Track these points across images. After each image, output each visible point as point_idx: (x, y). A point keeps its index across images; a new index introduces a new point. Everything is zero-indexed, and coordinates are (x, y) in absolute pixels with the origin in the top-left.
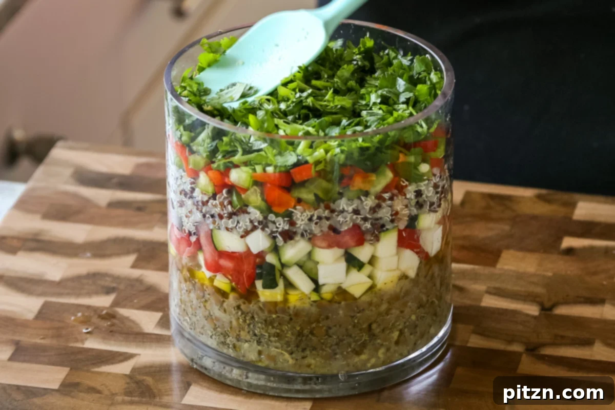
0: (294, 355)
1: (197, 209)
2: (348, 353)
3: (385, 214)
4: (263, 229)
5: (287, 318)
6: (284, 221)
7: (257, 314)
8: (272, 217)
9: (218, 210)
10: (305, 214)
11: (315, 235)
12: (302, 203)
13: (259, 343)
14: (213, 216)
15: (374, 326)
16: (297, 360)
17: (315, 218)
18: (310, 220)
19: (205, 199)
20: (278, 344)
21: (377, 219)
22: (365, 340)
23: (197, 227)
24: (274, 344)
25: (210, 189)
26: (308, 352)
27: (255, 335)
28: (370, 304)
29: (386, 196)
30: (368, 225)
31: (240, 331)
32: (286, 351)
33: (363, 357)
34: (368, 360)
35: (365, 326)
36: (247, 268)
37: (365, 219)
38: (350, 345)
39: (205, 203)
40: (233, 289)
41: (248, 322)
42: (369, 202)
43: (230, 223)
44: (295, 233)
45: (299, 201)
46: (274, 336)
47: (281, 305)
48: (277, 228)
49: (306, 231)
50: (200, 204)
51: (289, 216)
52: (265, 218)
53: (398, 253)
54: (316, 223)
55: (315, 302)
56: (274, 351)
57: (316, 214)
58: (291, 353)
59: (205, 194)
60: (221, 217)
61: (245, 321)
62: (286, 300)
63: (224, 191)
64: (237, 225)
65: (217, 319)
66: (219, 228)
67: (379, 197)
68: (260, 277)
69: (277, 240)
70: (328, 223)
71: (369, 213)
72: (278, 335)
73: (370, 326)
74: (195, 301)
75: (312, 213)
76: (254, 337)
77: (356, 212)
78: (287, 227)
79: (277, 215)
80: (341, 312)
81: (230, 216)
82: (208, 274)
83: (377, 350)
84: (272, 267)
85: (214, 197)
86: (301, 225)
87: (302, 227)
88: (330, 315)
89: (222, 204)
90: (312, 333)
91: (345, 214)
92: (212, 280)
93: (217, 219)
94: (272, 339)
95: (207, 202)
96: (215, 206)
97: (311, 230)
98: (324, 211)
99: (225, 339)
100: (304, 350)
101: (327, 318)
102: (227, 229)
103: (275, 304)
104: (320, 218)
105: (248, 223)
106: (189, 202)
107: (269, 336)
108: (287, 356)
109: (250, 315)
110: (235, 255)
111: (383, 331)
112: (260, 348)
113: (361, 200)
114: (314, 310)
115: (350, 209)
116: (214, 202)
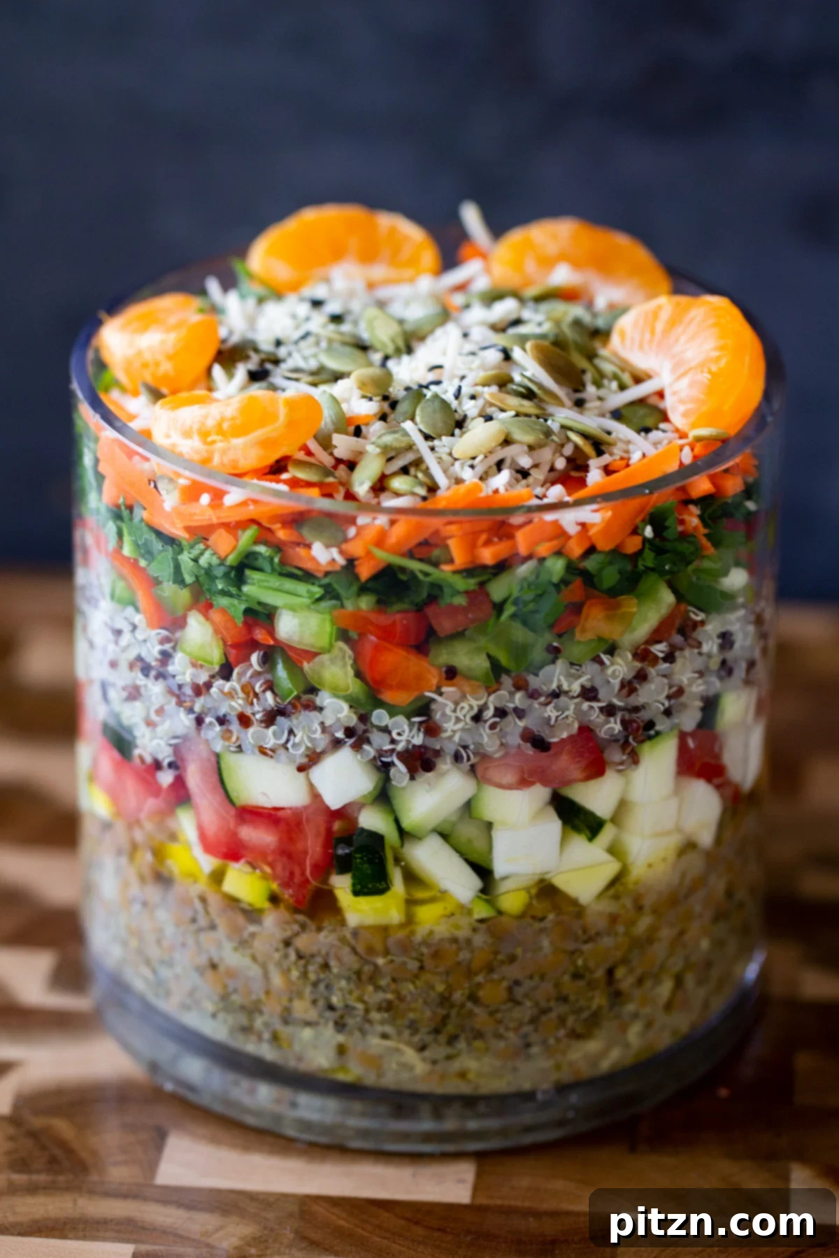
0: (427, 1053)
1: (180, 703)
2: (558, 1040)
3: (653, 694)
4: (357, 747)
5: (413, 965)
6: (411, 725)
7: (339, 959)
8: (380, 717)
9: (238, 704)
10: (465, 704)
11: (484, 757)
12: (457, 680)
13: (340, 1026)
14: (222, 721)
15: (620, 973)
16: (434, 1062)
17: (489, 713)
18: (477, 718)
19: (203, 678)
20: (388, 1029)
21: (636, 709)
22: (600, 1008)
23: (176, 749)
24: (379, 1029)
25: (216, 655)
26: (461, 1045)
27: (331, 1008)
28: (613, 919)
29: (659, 649)
30: (615, 726)
31: (290, 1000)
32: (409, 1044)
33: (592, 1046)
34: (604, 1053)
35: (600, 973)
36: (312, 846)
37: (609, 711)
38: (562, 1020)
39: (199, 690)
40: (274, 899)
41: (312, 977)
42: (620, 667)
43: (270, 737)
44: (438, 753)
45: (451, 674)
46: (379, 1009)
47: (401, 934)
48: (393, 741)
49: (465, 747)
50: (188, 691)
51: (423, 711)
52: (364, 718)
53: (677, 791)
54: (493, 727)
55: (482, 921)
56: (375, 1043)
57: (492, 702)
58: (422, 1048)
59: (202, 666)
60: (245, 721)
61: (305, 974)
62: (410, 920)
63: (255, 658)
64: (288, 741)
65: (231, 974)
66: (240, 749)
67: (642, 654)
68: (344, 866)
69: (393, 771)
70: (521, 724)
71: (618, 696)
72: (387, 1007)
73: (610, 972)
74: (170, 930)
75: (481, 702)
76: (328, 1014)
77: (589, 693)
78: (418, 740)
79: (393, 711)
80: (546, 943)
81: (270, 718)
82: (208, 863)
83: (624, 1028)
84: (376, 839)
85: (226, 672)
86: (454, 732)
87: (457, 738)
88: (519, 951)
89: (248, 690)
90: (473, 998)
91: (563, 699)
92: (217, 877)
93: (235, 726)
94: (375, 1016)
95: (208, 685)
96: (231, 695)
97: (479, 745)
98: (512, 694)
99: (251, 1020)
100: (452, 1040)
101: (512, 959)
102: (262, 751)
103: (384, 930)
104: (501, 713)
105: (318, 735)
106: (155, 690)
107: (367, 1011)
108: (410, 1055)
109: (319, 960)
110: (280, 814)
111: (640, 981)
112: (341, 1038)
113: (601, 663)
114: (479, 940)
115: (576, 688)
116: (227, 686)
